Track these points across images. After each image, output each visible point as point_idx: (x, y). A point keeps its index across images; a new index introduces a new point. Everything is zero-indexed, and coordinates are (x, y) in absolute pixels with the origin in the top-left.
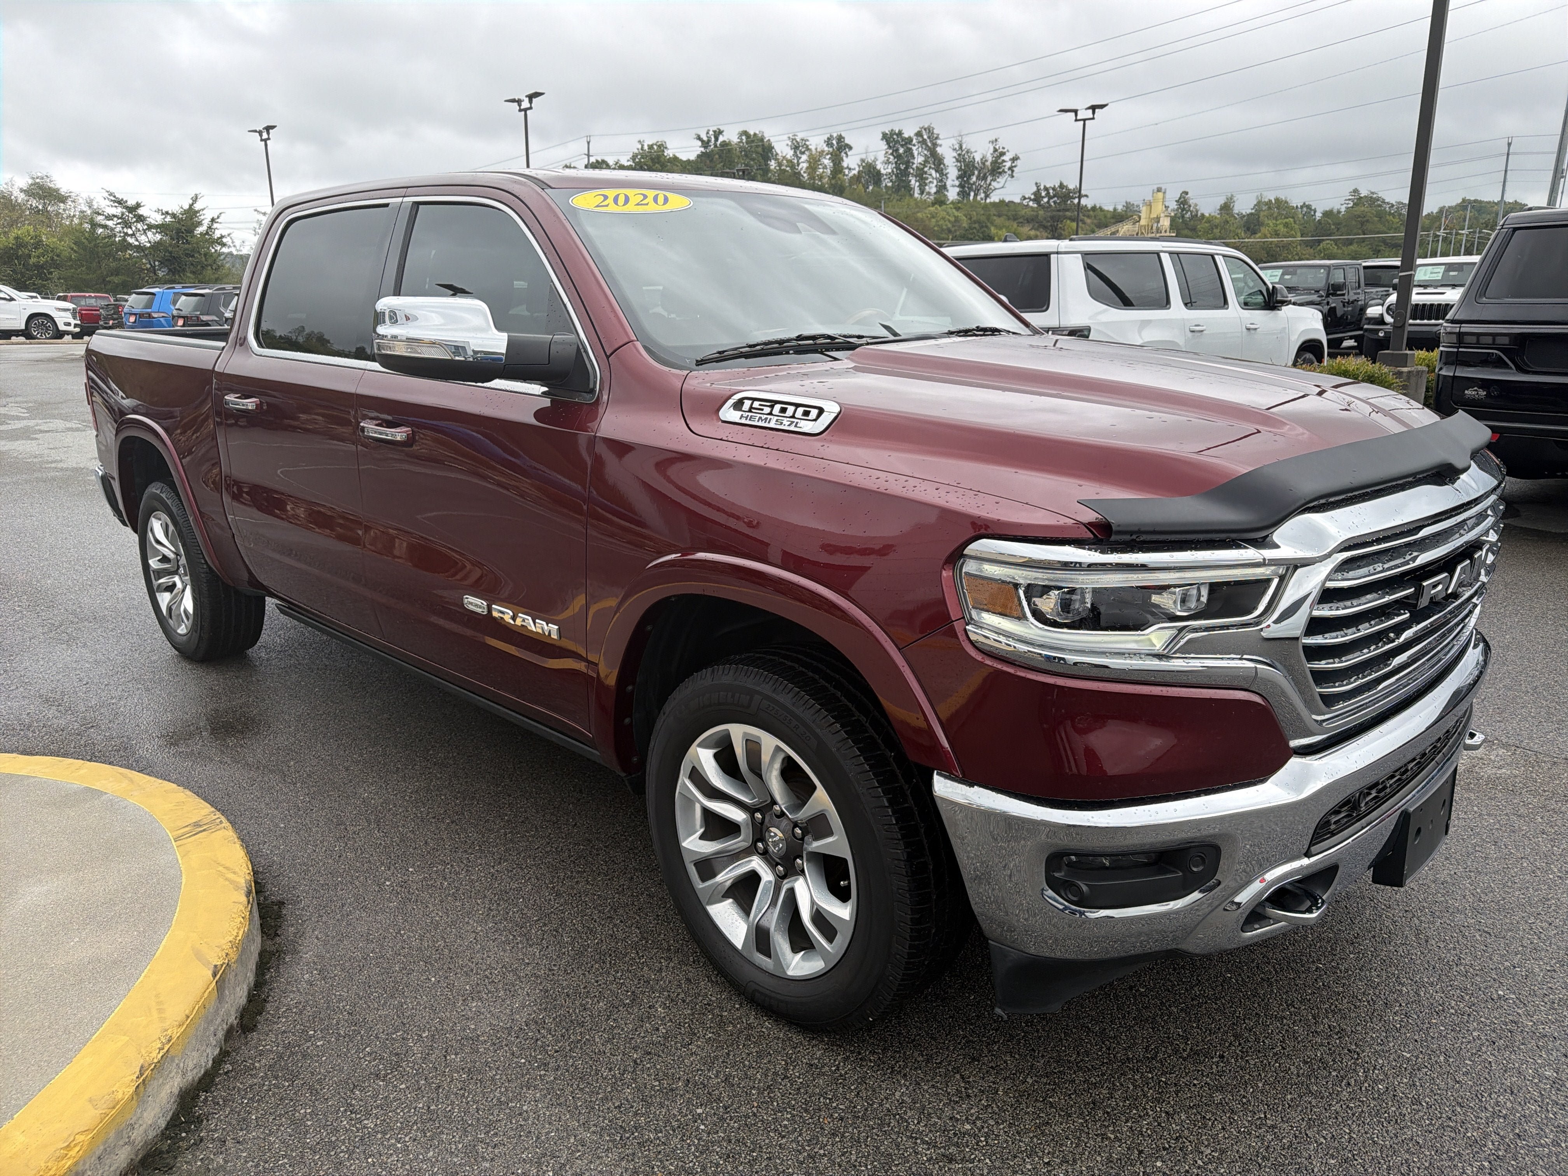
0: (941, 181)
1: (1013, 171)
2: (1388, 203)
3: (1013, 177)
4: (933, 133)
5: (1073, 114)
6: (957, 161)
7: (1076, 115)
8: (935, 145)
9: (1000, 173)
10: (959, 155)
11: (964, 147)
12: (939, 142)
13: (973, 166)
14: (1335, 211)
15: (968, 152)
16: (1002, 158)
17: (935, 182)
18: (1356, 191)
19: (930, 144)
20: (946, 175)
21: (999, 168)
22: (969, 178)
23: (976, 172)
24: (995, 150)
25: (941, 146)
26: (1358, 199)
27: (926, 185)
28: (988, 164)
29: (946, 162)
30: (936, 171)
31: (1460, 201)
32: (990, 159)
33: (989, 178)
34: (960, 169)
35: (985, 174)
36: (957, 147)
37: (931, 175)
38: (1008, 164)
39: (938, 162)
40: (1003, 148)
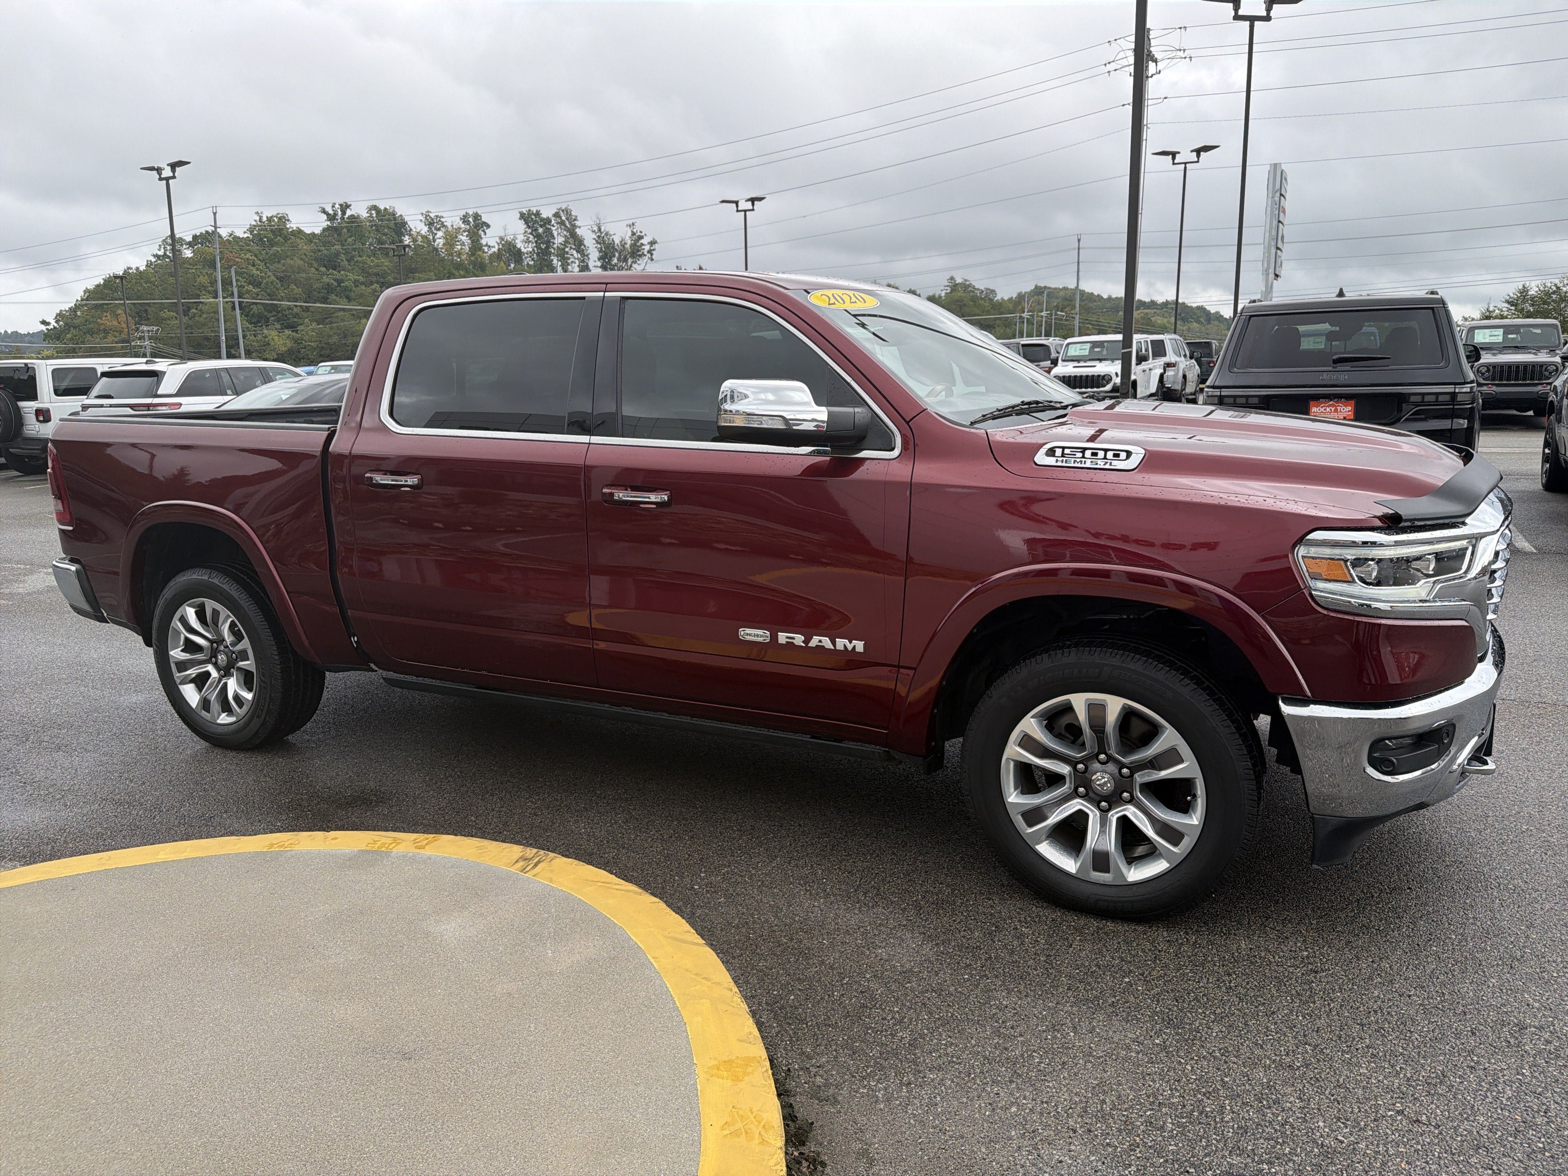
0: (583, 261)
1: (652, 254)
2: (978, 289)
3: (652, 260)
4: (571, 215)
5: (734, 205)
6: (597, 242)
7: (737, 206)
8: (574, 226)
9: (640, 256)
10: (599, 237)
11: (603, 229)
12: (577, 223)
13: (613, 247)
14: (937, 296)
15: (607, 234)
16: (642, 241)
17: (577, 262)
18: (952, 278)
19: (569, 226)
20: (587, 256)
21: (638, 251)
22: (610, 260)
23: (617, 254)
24: (633, 234)
25: (580, 227)
26: (954, 286)
27: (568, 265)
28: (628, 246)
29: (586, 242)
30: (578, 252)
31: (1033, 287)
32: (629, 242)
33: (630, 261)
34: (600, 251)
35: (625, 257)
36: (596, 229)
37: (572, 255)
38: (647, 248)
39: (579, 244)
40: (641, 232)
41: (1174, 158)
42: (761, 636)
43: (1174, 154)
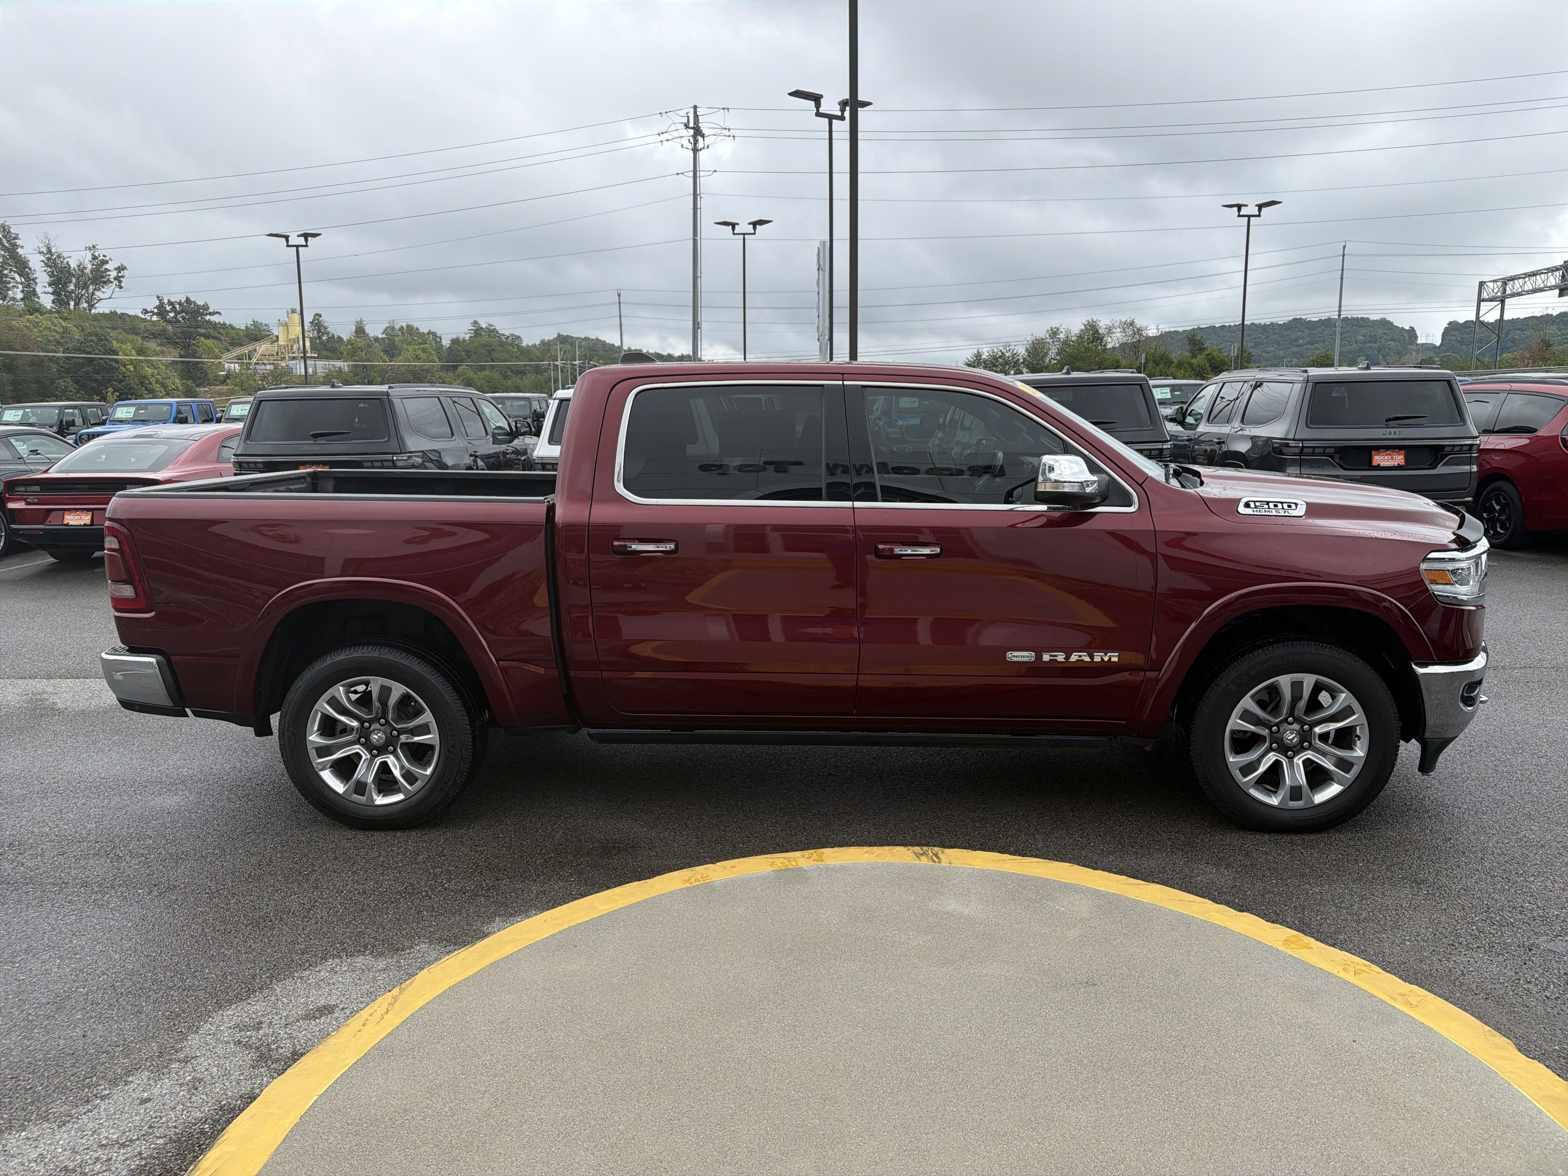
0: (28, 286)
1: (120, 282)
2: (503, 335)
3: (121, 287)
4: (9, 232)
5: (284, 239)
6: (47, 265)
7: (287, 241)
8: (15, 246)
9: (105, 283)
10: (48, 259)
11: (53, 250)
12: (19, 242)
13: (69, 272)
14: (461, 339)
15: (59, 257)
16: (107, 266)
17: (20, 287)
18: (476, 322)
19: (7, 245)
20: (34, 280)
21: (103, 277)
22: (65, 285)
23: (74, 280)
24: (95, 258)
25: (22, 247)
26: (478, 330)
27: (9, 289)
28: (88, 271)
29: (31, 265)
30: (20, 275)
31: (556, 336)
32: (89, 267)
33: (91, 288)
34: (51, 275)
35: (85, 283)
36: (44, 250)
37: (14, 279)
38: (114, 274)
39: (22, 266)
40: (104, 256)
41: (733, 229)
42: (1027, 657)
43: (733, 225)
